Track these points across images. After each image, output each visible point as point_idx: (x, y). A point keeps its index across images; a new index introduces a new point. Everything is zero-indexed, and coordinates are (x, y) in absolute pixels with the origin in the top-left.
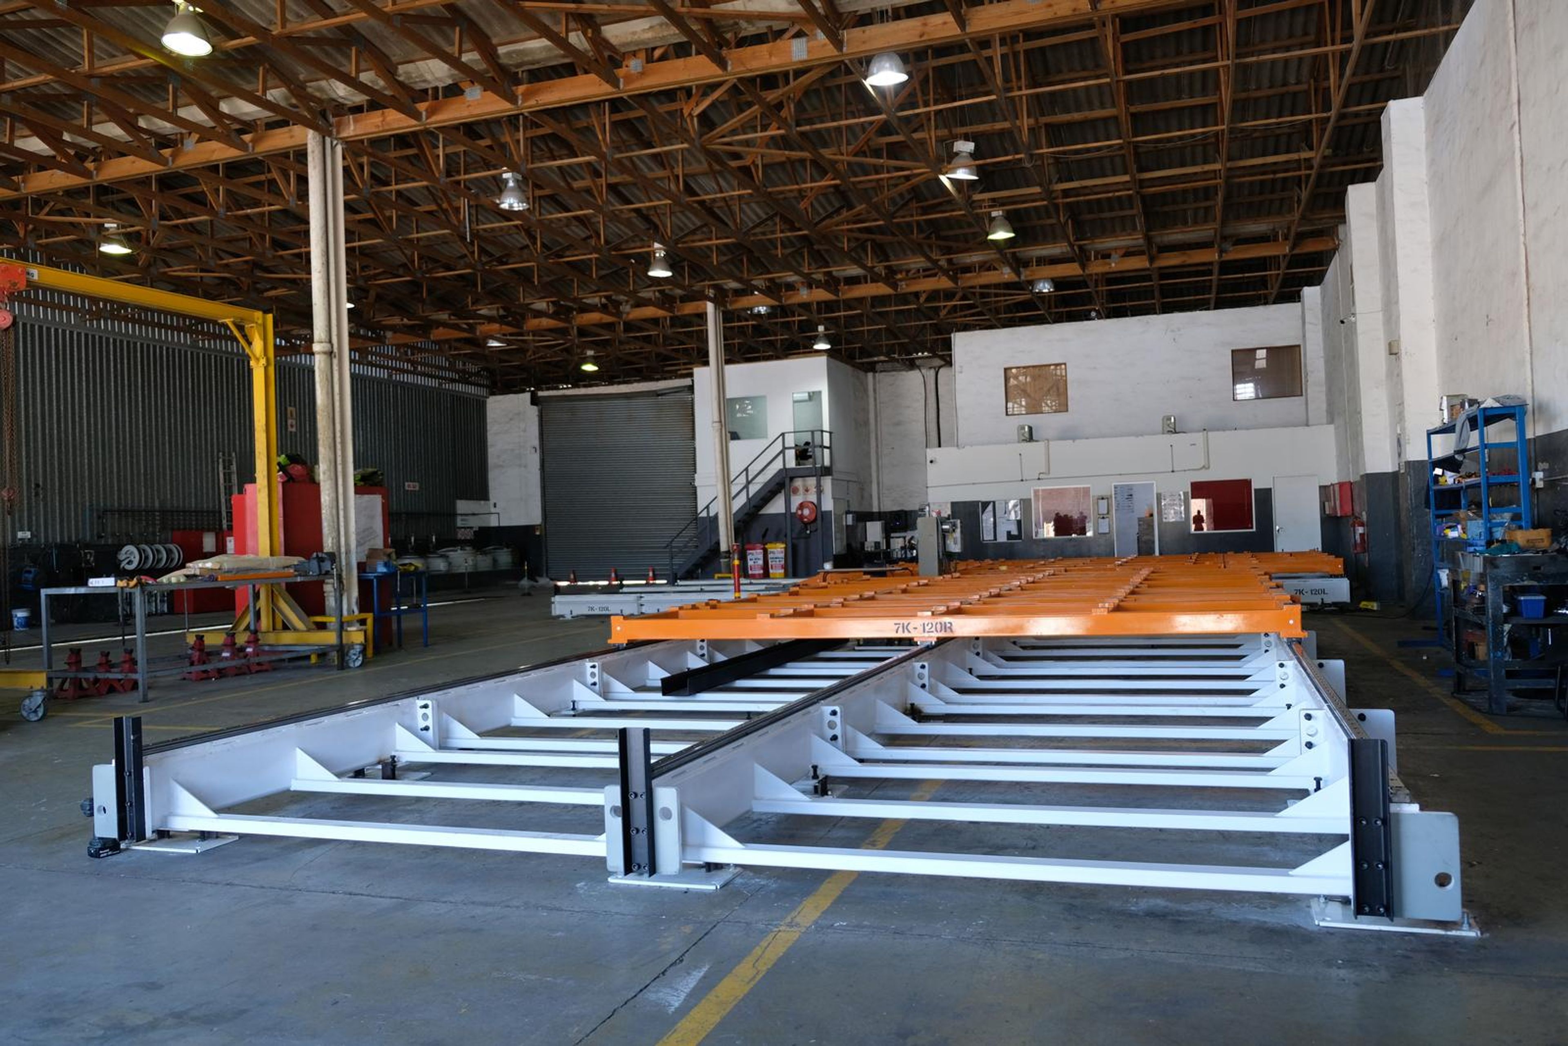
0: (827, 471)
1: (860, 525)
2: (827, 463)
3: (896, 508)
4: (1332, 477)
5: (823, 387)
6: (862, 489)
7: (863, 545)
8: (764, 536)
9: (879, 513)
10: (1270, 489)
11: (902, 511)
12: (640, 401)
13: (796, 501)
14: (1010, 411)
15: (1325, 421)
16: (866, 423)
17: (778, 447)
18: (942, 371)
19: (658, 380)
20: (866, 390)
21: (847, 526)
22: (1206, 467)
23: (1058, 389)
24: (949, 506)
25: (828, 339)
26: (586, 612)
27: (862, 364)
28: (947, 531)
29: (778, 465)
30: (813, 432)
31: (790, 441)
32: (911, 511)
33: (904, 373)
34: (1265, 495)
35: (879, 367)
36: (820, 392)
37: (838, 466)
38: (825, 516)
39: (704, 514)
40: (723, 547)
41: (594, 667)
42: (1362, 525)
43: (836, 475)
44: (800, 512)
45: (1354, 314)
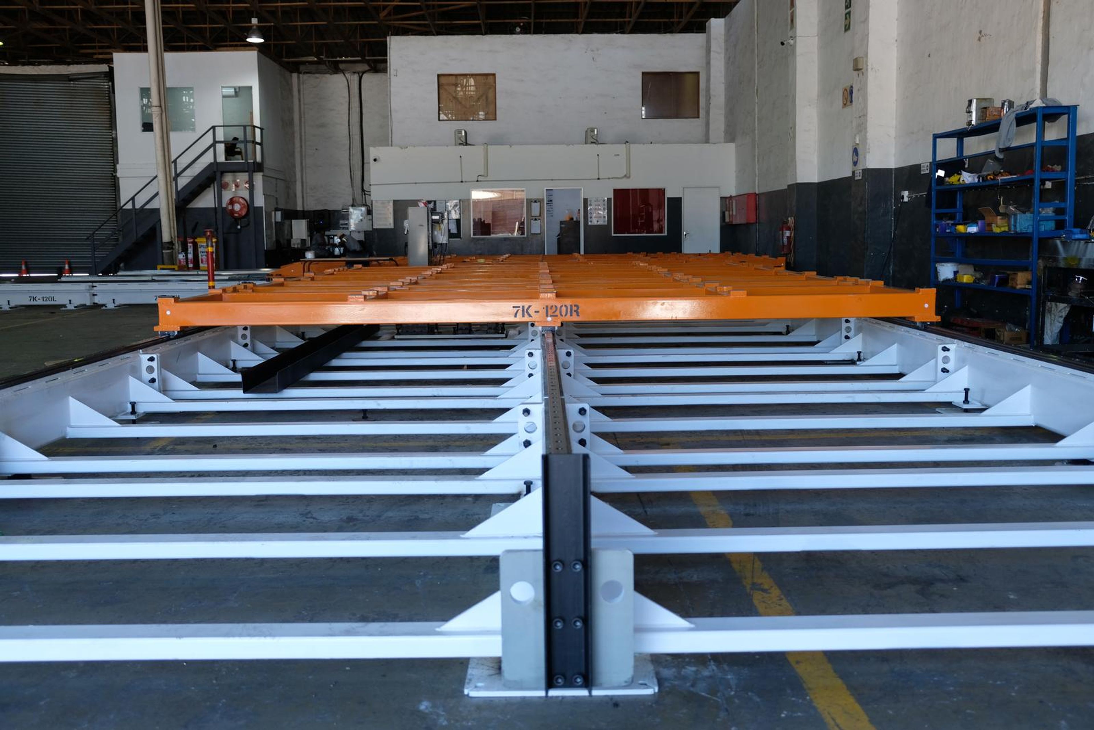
0: (258, 167)
1: (287, 222)
2: (259, 159)
3: (320, 208)
4: (731, 190)
5: (254, 82)
6: (288, 188)
7: (289, 241)
8: (194, 230)
9: (303, 211)
10: (681, 198)
11: (326, 210)
12: (49, 86)
13: (227, 196)
14: (441, 118)
15: (722, 140)
16: (291, 123)
17: (208, 140)
18: (365, 76)
19: (69, 64)
20: (291, 90)
21: (276, 223)
22: (627, 176)
23: (487, 98)
24: (391, 204)
25: (262, 32)
26: (27, 302)
27: (288, 63)
28: (435, 222)
29: (208, 159)
30: (245, 127)
31: (220, 135)
32: (335, 211)
33: (328, 76)
34: (676, 203)
35: (302, 68)
36: (250, 88)
37: (269, 163)
38: (257, 211)
39: (129, 206)
40: (166, 237)
41: (151, 359)
42: (789, 229)
43: (267, 172)
44: (230, 207)
45: (793, 37)
